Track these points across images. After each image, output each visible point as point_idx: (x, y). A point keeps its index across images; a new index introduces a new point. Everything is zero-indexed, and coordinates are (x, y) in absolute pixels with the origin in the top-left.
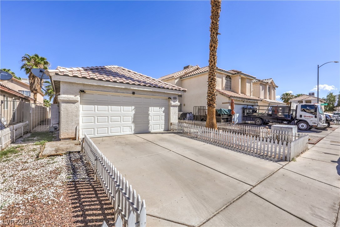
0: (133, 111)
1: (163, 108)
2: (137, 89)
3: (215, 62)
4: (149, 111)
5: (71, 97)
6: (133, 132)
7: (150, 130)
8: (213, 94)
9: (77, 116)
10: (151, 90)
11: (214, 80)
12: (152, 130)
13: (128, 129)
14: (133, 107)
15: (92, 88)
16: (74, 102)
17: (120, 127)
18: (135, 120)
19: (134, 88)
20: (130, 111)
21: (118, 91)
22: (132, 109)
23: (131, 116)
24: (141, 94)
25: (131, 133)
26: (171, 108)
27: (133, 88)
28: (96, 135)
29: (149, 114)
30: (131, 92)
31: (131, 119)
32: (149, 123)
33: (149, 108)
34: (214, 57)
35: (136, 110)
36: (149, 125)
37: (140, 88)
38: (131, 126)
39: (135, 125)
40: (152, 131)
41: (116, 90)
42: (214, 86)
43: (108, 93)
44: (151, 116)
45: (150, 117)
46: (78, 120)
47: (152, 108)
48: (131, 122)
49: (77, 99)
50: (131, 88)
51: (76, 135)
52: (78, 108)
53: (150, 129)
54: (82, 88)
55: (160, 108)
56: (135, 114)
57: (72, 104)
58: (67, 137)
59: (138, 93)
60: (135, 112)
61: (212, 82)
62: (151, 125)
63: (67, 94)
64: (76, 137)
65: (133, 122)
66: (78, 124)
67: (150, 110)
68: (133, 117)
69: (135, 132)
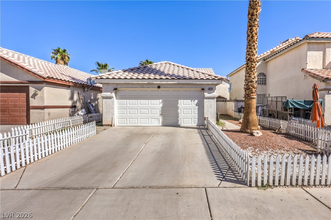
0: (161, 104)
1: (196, 101)
2: (159, 83)
3: (252, 35)
4: (178, 104)
5: (108, 94)
6: (161, 124)
7: (179, 124)
8: (250, 80)
9: (113, 108)
10: (176, 83)
11: (251, 61)
12: (182, 123)
13: (156, 122)
14: (161, 100)
15: (122, 86)
16: (110, 98)
17: (148, 119)
18: (163, 113)
19: (157, 83)
20: (158, 104)
21: (145, 86)
22: (160, 103)
23: (159, 109)
24: (167, 87)
25: (158, 125)
26: (205, 100)
27: (155, 83)
28: (129, 124)
29: (178, 107)
30: (156, 86)
31: (158, 112)
32: (178, 117)
33: (178, 101)
34: (251, 29)
35: (163, 103)
36: (178, 118)
37: (164, 82)
38: (159, 119)
39: (163, 118)
40: (182, 125)
41: (142, 86)
42: (253, 69)
43: (137, 89)
44: (181, 109)
45: (179, 110)
46: (114, 112)
47: (182, 101)
48: (159, 115)
49: (112, 96)
50: (154, 83)
51: (112, 123)
52: (113, 102)
53: (180, 122)
54: (115, 86)
55: (191, 101)
56: (162, 107)
57: (109, 100)
58: (107, 124)
59: (164, 87)
60: (163, 105)
61: (249, 64)
62: (181, 119)
63: (106, 92)
64: (112, 125)
65: (161, 115)
66: (114, 114)
67: (180, 103)
68: (160, 110)
69: (163, 124)
